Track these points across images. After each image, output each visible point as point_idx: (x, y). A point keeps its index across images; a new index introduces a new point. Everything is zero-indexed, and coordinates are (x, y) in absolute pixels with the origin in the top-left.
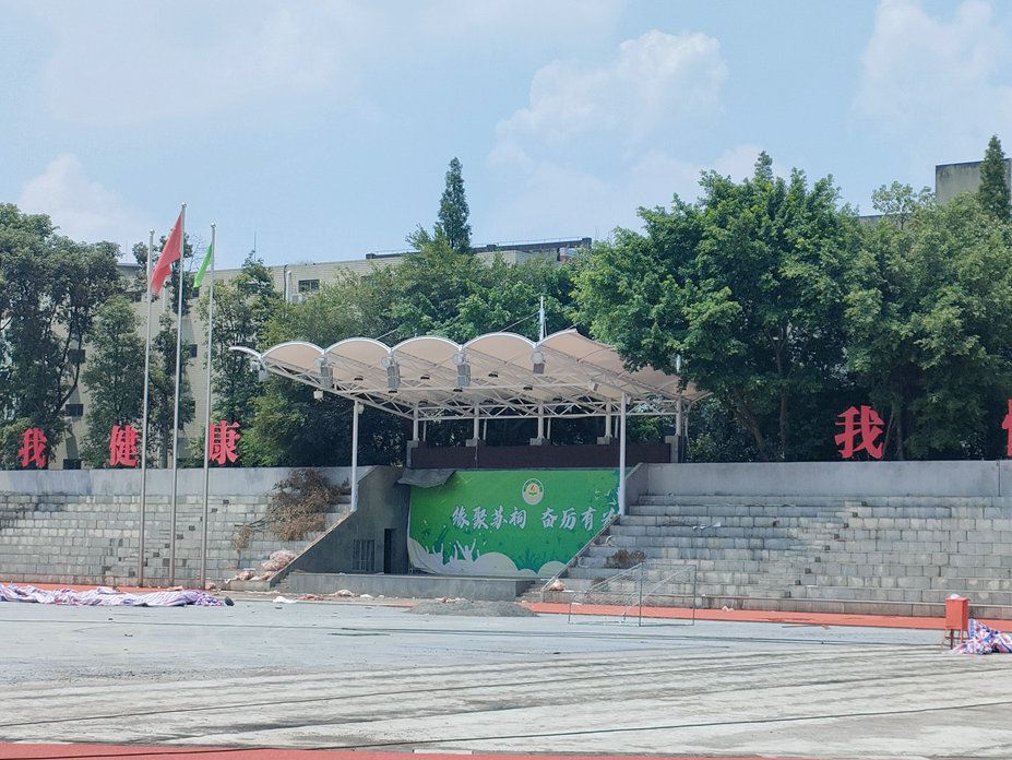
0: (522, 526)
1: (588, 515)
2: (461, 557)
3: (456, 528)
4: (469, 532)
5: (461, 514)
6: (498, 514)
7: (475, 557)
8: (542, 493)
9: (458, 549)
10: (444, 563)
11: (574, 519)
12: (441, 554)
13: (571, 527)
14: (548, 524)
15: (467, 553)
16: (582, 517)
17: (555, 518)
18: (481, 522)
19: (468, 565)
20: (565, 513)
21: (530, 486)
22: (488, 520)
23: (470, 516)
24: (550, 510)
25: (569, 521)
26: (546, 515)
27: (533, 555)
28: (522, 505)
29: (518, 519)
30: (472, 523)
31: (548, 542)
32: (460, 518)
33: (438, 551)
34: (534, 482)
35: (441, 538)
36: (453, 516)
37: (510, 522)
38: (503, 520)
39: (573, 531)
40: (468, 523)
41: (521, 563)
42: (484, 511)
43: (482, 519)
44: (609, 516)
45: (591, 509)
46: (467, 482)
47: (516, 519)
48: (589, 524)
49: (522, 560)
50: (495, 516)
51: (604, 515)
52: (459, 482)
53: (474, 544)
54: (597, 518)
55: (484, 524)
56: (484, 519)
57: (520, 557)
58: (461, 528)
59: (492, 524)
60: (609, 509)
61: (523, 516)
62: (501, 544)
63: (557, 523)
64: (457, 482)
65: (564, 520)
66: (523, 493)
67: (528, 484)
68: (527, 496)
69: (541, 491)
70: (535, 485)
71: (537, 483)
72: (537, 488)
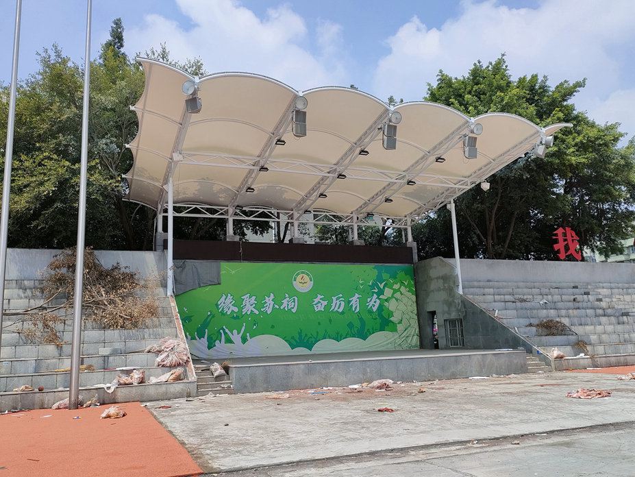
0: (294, 310)
1: (355, 300)
2: (229, 341)
3: (222, 313)
4: (237, 317)
5: (228, 301)
6: (269, 301)
7: (244, 340)
8: (312, 282)
9: (225, 333)
10: (209, 348)
11: (343, 303)
12: (205, 340)
13: (340, 310)
14: (321, 308)
15: (236, 337)
16: (350, 302)
17: (326, 303)
18: (252, 308)
19: (237, 348)
20: (334, 298)
21: (300, 276)
22: (260, 305)
23: (238, 303)
24: (320, 297)
25: (338, 305)
26: (316, 301)
27: (306, 335)
28: (294, 293)
29: (290, 304)
30: (241, 310)
31: (319, 324)
32: (227, 304)
33: (201, 336)
34: (303, 273)
35: (205, 324)
36: (219, 303)
37: (282, 308)
38: (274, 306)
39: (343, 313)
40: (236, 310)
41: (294, 343)
42: (254, 298)
43: (251, 305)
44: (373, 301)
45: (357, 295)
46: (233, 272)
47: (288, 305)
48: (356, 307)
49: (295, 340)
50: (266, 303)
51: (369, 300)
52: (224, 272)
53: (243, 329)
54: (362, 302)
55: (254, 310)
56: (254, 305)
57: (293, 338)
58: (228, 313)
59: (262, 310)
60: (373, 295)
61: (294, 302)
62: (273, 327)
63: (328, 307)
64: (223, 272)
65: (333, 305)
66: (294, 283)
67: (298, 274)
68: (297, 285)
69: (311, 281)
70: (305, 276)
71: (307, 274)
72: (307, 278)
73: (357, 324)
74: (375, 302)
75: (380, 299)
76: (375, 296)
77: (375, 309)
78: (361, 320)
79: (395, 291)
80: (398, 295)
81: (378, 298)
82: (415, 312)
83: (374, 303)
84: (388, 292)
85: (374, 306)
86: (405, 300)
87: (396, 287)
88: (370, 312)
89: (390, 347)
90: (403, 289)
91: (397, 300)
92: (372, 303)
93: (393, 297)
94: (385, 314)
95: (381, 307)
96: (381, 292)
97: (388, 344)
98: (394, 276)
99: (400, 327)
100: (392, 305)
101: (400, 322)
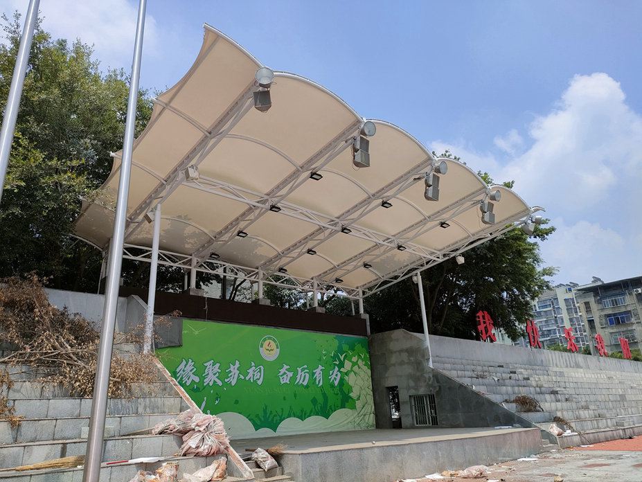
0: (260, 382)
1: (318, 372)
3: (181, 384)
4: (197, 389)
5: (189, 368)
6: (234, 370)
8: (279, 350)
11: (307, 375)
13: (305, 383)
14: (285, 380)
16: (314, 374)
17: (290, 374)
18: (214, 378)
20: (299, 369)
21: (267, 342)
22: (224, 374)
23: (200, 371)
24: (286, 367)
25: (303, 378)
26: (282, 371)
27: (271, 412)
28: (260, 361)
29: (255, 375)
30: (202, 378)
31: (284, 398)
32: (187, 373)
34: (270, 338)
36: (178, 370)
37: (247, 378)
38: (239, 376)
39: (307, 387)
40: (197, 379)
41: (258, 423)
42: (218, 365)
43: (215, 374)
44: (335, 373)
45: (320, 368)
46: (197, 333)
47: (254, 375)
48: (320, 380)
49: (260, 420)
50: (230, 372)
51: (331, 372)
52: (186, 332)
53: (204, 403)
54: (326, 375)
55: (217, 380)
56: (217, 375)
57: (257, 416)
58: (188, 384)
59: (226, 380)
60: (334, 368)
61: (260, 371)
62: (237, 402)
63: (293, 379)
64: (184, 332)
65: (299, 376)
66: (261, 349)
67: (265, 340)
68: (263, 352)
69: (277, 348)
70: (272, 342)
71: (274, 340)
72: (273, 345)
73: (320, 399)
74: (336, 375)
75: (341, 372)
76: (337, 369)
77: (336, 383)
78: (324, 395)
79: (354, 364)
80: (356, 368)
81: (339, 371)
82: (371, 387)
83: (335, 377)
84: (348, 365)
85: (335, 379)
86: (362, 374)
87: (354, 359)
88: (332, 386)
89: (350, 427)
90: (360, 361)
91: (355, 373)
92: (334, 376)
93: (352, 370)
94: (345, 389)
95: (342, 381)
96: (341, 365)
97: (348, 423)
98: (352, 348)
99: (358, 404)
100: (351, 380)
101: (358, 399)
